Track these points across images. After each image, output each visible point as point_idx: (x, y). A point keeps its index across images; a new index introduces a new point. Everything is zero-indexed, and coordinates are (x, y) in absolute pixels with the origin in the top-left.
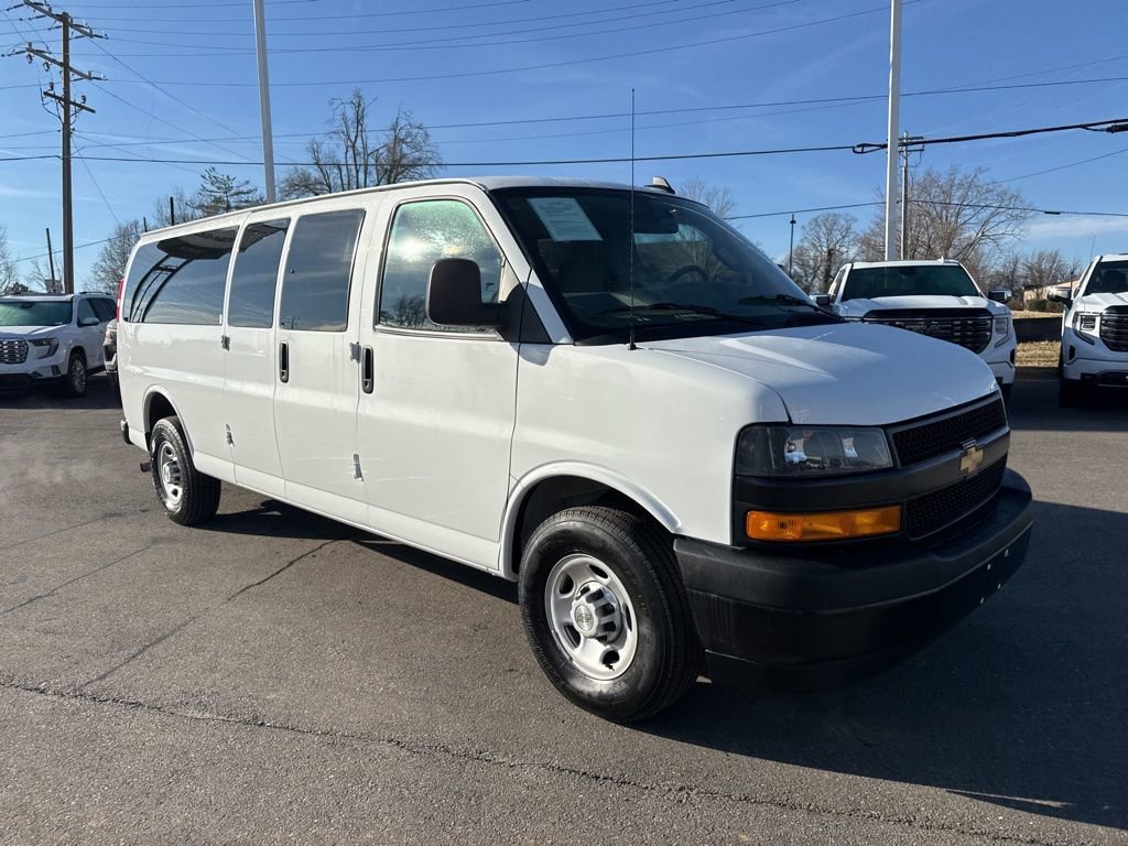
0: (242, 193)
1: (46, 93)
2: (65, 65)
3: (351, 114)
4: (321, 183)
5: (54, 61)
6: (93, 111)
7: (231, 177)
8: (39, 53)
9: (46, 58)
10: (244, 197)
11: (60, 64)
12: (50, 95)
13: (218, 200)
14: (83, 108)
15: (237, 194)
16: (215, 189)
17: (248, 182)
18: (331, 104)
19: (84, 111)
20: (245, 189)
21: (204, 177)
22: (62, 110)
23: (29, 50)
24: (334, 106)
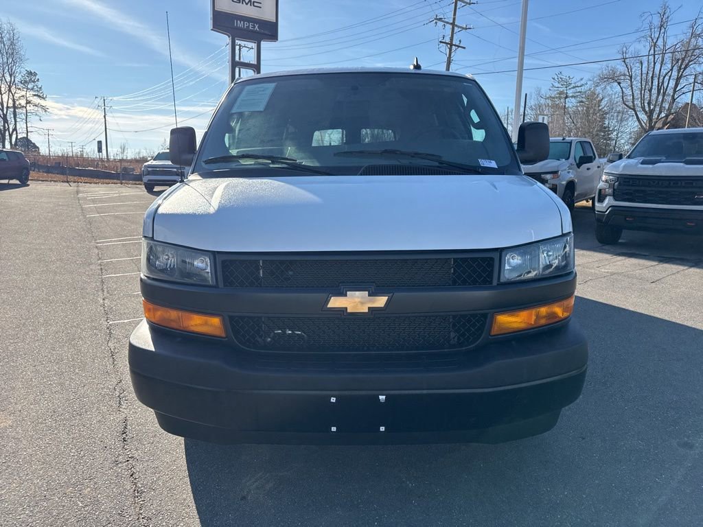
0: (578, 87)
1: (441, 42)
2: (453, 24)
3: (656, 21)
4: (625, 75)
5: (447, 23)
6: (464, 48)
7: (571, 77)
8: (440, 19)
9: (443, 21)
10: (579, 89)
11: (451, 24)
12: (443, 42)
13: (561, 93)
14: (459, 47)
15: (574, 87)
16: (560, 86)
17: (582, 79)
18: (641, 16)
19: (460, 48)
20: (579, 84)
21: (554, 79)
22: (448, 50)
23: (436, 19)
24: (643, 18)
